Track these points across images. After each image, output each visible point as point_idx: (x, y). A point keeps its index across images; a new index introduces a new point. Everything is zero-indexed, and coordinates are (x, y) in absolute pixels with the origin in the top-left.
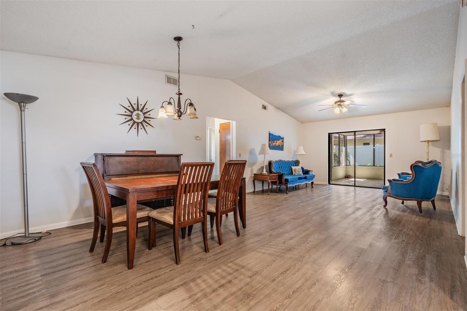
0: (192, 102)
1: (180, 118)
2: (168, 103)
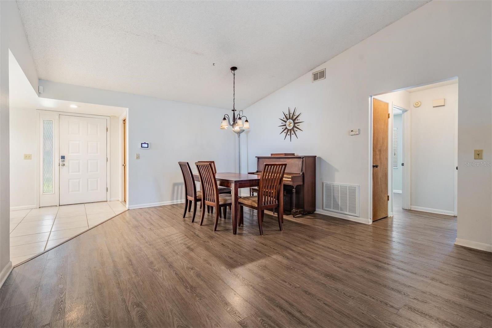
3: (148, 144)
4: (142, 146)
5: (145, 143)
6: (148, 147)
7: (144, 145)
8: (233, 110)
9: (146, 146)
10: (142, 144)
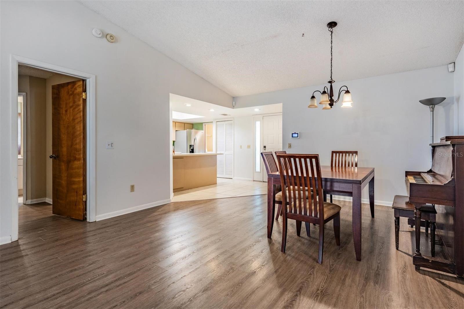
0: (348, 90)
1: (332, 107)
2: (345, 91)
3: (298, 134)
4: (293, 136)
5: (295, 133)
6: (298, 137)
7: (294, 135)
8: (330, 82)
9: (296, 135)
10: (292, 134)
